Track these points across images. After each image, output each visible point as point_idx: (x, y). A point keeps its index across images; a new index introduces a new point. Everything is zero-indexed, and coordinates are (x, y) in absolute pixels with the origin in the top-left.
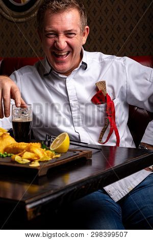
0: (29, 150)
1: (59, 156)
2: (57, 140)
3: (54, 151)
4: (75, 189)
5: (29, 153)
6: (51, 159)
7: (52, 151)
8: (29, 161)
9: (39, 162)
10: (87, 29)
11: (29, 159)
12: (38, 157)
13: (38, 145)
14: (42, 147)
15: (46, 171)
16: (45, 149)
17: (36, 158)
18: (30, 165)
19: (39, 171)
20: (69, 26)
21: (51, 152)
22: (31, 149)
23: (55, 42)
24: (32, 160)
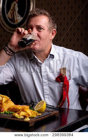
0: (23, 110)
1: (40, 114)
3: (37, 111)
5: (24, 112)
6: (36, 116)
8: (23, 117)
9: (30, 118)
12: (29, 115)
13: (28, 107)
14: (30, 108)
15: (34, 124)
16: (32, 110)
17: (28, 116)
18: (24, 120)
19: (30, 124)
21: (35, 112)
22: (25, 110)
24: (25, 117)
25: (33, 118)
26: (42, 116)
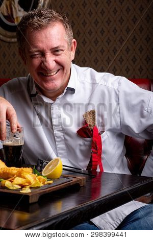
0: (20, 175)
2: (49, 166)
3: (46, 176)
4: (67, 217)
5: (20, 178)
6: (43, 185)
7: (44, 176)
8: (19, 187)
9: (31, 188)
10: (74, 42)
11: (19, 185)
12: (30, 183)
13: (30, 170)
14: (34, 172)
15: (38, 198)
16: (37, 175)
17: (28, 184)
18: (21, 191)
19: (30, 198)
20: (55, 43)
21: (43, 178)
22: (22, 174)
23: (42, 62)
24: (23, 186)
25: (38, 187)
26: (55, 185)
